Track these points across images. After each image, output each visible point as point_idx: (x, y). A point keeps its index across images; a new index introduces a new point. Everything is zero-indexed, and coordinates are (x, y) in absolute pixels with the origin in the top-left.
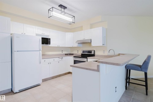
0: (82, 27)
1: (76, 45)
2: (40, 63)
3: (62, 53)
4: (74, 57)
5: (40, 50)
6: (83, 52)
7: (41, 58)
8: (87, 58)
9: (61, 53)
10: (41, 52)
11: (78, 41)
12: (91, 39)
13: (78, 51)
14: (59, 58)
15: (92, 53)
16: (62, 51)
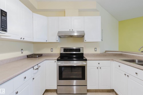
3: (22, 55)
12: (84, 31)
13: (52, 49)
14: (33, 69)
15: (81, 52)
16: (22, 49)
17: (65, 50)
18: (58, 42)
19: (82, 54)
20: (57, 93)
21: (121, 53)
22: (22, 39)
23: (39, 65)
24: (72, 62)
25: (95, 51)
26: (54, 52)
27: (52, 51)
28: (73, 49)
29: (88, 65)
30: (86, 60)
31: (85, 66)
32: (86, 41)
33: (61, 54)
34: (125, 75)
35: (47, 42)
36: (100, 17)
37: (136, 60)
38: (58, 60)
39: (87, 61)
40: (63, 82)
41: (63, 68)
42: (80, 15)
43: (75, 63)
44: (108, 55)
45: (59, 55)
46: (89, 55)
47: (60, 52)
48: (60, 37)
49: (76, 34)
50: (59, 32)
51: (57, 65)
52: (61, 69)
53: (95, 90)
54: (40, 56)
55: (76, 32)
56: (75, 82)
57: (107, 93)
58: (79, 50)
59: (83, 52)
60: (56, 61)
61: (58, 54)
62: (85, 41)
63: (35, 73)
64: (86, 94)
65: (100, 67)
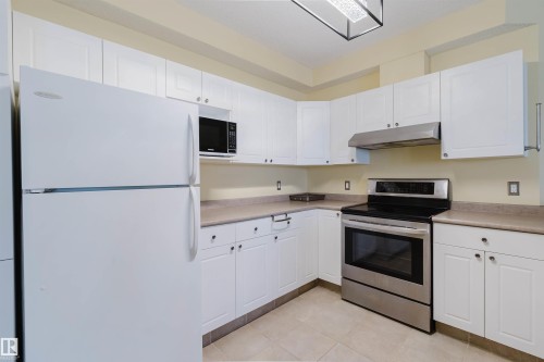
0: (376, 70)
1: (346, 155)
2: (192, 253)
3: (279, 193)
4: (345, 211)
5: (191, 179)
6: (380, 186)
7: (199, 223)
8: (431, 223)
9: (271, 191)
10: (196, 191)
11: (356, 137)
13: (348, 182)
16: (279, 182)
18: (355, 162)
20: (342, 296)
22: (268, 162)
25: (511, 194)
26: (352, 192)
27: (349, 189)
31: (422, 241)
32: (449, 158)
33: (371, 197)
39: (435, 224)
40: (358, 273)
47: (367, 191)
50: (355, 135)
51: (342, 223)
53: (471, 334)
58: (427, 188)
60: (340, 213)
61: (363, 196)
62: (443, 158)
64: (428, 332)
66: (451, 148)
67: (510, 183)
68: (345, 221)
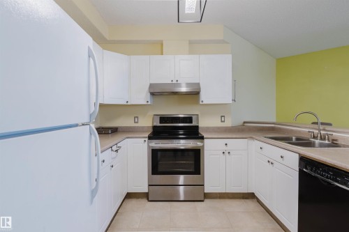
12: (199, 84)
13: (137, 117)
14: (112, 150)
15: (194, 124)
17: (163, 119)
18: (149, 103)
19: (197, 127)
20: (148, 199)
21: (273, 125)
23: (119, 145)
24: (177, 141)
25: (222, 121)
26: (140, 124)
27: (137, 123)
28: (179, 117)
29: (205, 148)
30: (202, 138)
31: (200, 150)
32: (204, 103)
33: (155, 128)
34: (269, 162)
35: (128, 104)
36: (230, 56)
37: (292, 138)
38: (150, 138)
39: (205, 140)
40: (160, 179)
41: (159, 153)
42: (191, 52)
43: (182, 144)
44: (246, 130)
45: (151, 130)
46: (208, 130)
47: (153, 123)
48: (152, 94)
49: (184, 89)
50: (151, 86)
51: (149, 147)
52: (156, 155)
53: (219, 193)
54: (115, 130)
55: (184, 85)
56: (181, 179)
57: (243, 200)
58: (189, 119)
59: (198, 123)
60: (147, 139)
62: (201, 103)
63: (114, 158)
64: (203, 201)
65: (227, 152)
66: (205, 98)
67: (222, 116)
68: (151, 145)
